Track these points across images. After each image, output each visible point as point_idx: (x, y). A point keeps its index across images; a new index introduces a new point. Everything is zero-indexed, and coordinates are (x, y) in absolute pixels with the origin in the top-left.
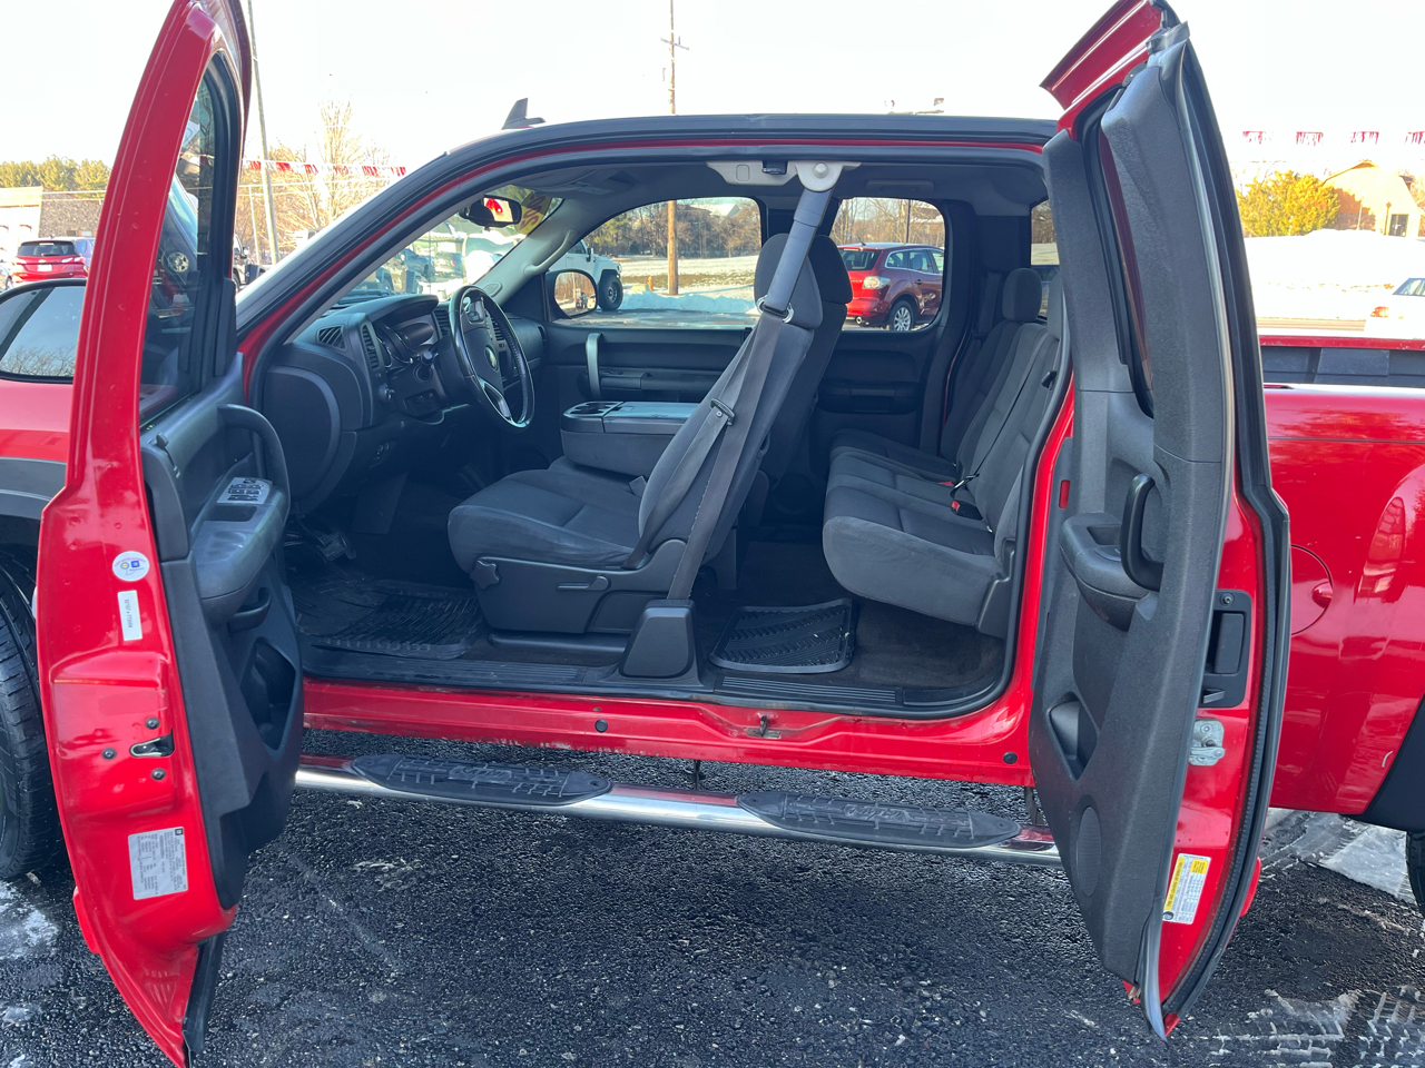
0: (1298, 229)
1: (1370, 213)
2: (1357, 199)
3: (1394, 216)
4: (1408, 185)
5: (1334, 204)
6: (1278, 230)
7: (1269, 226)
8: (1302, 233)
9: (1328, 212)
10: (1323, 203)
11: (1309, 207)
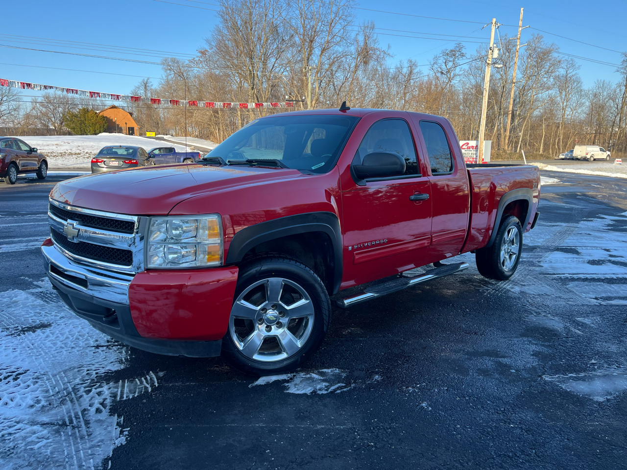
0: (94, 132)
1: (120, 126)
2: (114, 121)
3: (129, 128)
4: (131, 116)
5: (106, 123)
6: (85, 132)
7: (81, 131)
8: (96, 134)
9: (104, 126)
10: (101, 122)
11: (96, 123)
